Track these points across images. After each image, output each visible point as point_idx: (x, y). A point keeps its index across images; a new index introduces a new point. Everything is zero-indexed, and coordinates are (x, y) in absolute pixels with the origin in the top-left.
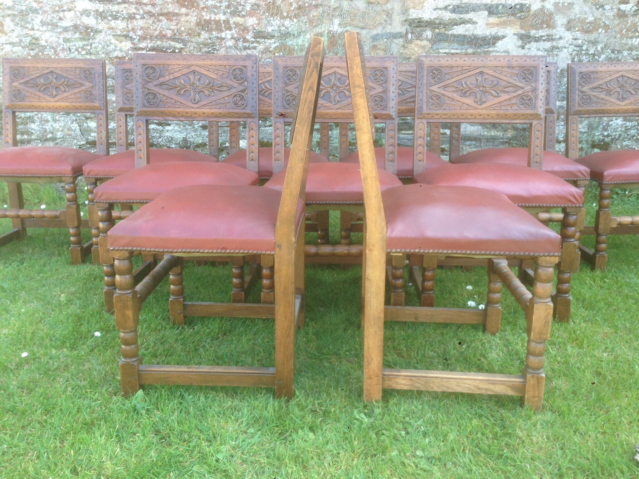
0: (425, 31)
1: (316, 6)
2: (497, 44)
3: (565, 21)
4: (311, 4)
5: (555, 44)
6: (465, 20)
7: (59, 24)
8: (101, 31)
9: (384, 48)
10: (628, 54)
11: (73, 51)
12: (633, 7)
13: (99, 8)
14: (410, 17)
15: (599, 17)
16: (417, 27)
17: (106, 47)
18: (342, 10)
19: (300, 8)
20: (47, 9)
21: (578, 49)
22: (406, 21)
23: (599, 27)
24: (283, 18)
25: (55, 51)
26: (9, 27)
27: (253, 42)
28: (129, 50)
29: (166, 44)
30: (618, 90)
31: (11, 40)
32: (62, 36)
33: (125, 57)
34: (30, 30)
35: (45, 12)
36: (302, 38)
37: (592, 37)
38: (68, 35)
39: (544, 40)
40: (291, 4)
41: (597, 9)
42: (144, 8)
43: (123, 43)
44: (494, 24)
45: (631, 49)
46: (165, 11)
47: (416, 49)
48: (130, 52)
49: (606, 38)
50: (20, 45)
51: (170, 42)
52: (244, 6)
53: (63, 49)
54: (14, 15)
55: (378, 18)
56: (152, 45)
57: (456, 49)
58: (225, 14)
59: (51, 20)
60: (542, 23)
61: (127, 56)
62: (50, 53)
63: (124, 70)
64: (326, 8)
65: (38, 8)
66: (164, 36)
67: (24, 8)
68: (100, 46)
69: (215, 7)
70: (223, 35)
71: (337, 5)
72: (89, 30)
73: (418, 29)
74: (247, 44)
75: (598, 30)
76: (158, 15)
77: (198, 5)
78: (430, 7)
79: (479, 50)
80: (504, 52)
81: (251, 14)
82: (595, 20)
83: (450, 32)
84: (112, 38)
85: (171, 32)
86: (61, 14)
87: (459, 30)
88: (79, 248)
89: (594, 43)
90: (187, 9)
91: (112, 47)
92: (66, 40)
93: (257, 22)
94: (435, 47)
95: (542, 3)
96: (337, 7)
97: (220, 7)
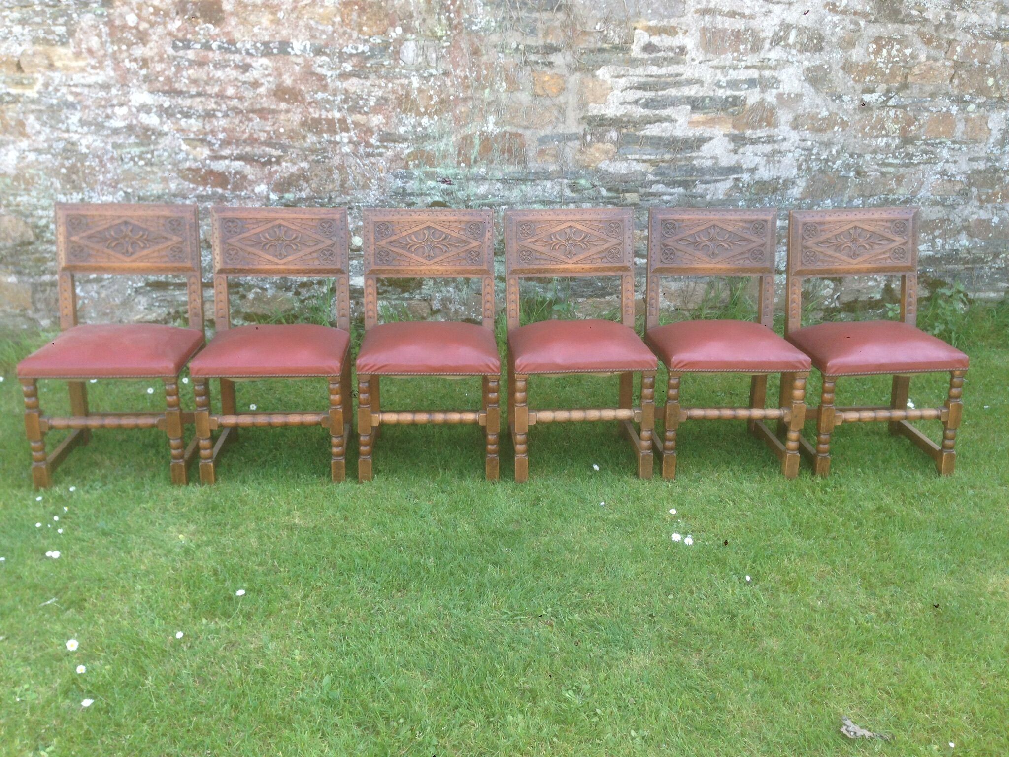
0: (609, 131)
1: (465, 100)
2: (702, 148)
3: (790, 117)
4: (458, 96)
5: (776, 146)
6: (661, 116)
7: (107, 124)
8: (166, 134)
9: (554, 153)
10: (872, 158)
11: (126, 160)
12: (880, 96)
13: (164, 102)
14: (590, 114)
15: (835, 111)
16: (600, 125)
17: (173, 155)
18: (498, 105)
19: (442, 102)
20: (89, 103)
21: (806, 153)
22: (583, 118)
23: (835, 123)
24: (420, 114)
25: (101, 161)
26: (33, 127)
27: (378, 147)
28: (206, 159)
29: (258, 150)
30: (850, 244)
31: (36, 145)
32: (110, 141)
33: (200, 169)
34: (64, 131)
35: (86, 107)
36: (445, 141)
37: (825, 137)
38: (120, 140)
39: (763, 143)
40: (431, 97)
41: (833, 100)
42: (228, 102)
43: (198, 149)
44: (698, 122)
45: (875, 152)
46: (258, 107)
47: (597, 155)
48: (208, 162)
49: (843, 138)
50: (49, 153)
51: (263, 148)
52: (367, 100)
53: (112, 159)
54: (40, 111)
55: (547, 114)
56: (239, 152)
57: (650, 154)
58: (340, 110)
59: (95, 119)
60: (761, 120)
61: (204, 166)
62: (93, 163)
63: (224, 219)
64: (477, 102)
65: (76, 101)
66: (256, 140)
67: (55, 102)
68: (166, 154)
69: (327, 101)
70: (338, 138)
71: (492, 98)
72: (149, 133)
73: (600, 129)
74: (370, 150)
75: (833, 128)
76: (248, 112)
77: (304, 99)
78: (615, 100)
79: (679, 156)
80: (712, 158)
81: (375, 110)
82: (830, 115)
83: (642, 133)
84: (182, 142)
85: (265, 135)
86: (109, 111)
87: (653, 130)
88: (183, 464)
89: (828, 145)
90: (288, 103)
91: (181, 156)
92: (116, 146)
93: (384, 121)
94: (621, 151)
95: (762, 95)
96: (492, 101)
97: (334, 101)
